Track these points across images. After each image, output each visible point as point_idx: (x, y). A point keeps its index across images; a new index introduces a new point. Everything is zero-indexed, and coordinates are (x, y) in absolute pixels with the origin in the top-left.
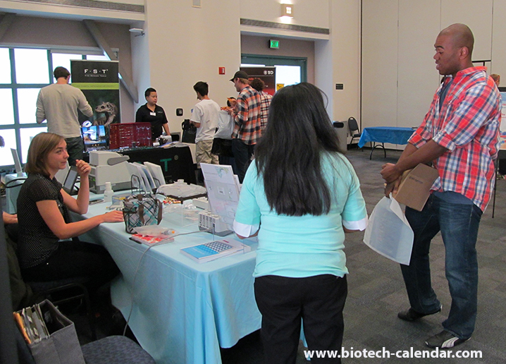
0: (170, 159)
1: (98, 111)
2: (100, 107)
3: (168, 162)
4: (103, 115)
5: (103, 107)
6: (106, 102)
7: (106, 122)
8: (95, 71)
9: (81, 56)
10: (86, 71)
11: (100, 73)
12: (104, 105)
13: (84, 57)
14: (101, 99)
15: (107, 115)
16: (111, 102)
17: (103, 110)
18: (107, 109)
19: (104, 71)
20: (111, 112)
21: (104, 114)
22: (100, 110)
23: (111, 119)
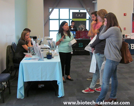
1: (79, 27)
2: (80, 26)
4: (81, 29)
5: (81, 26)
8: (79, 15)
9: (78, 10)
10: (76, 15)
12: (81, 25)
13: (79, 11)
14: (80, 24)
16: (84, 25)
18: (82, 27)
19: (82, 15)
22: (80, 27)
23: (83, 30)
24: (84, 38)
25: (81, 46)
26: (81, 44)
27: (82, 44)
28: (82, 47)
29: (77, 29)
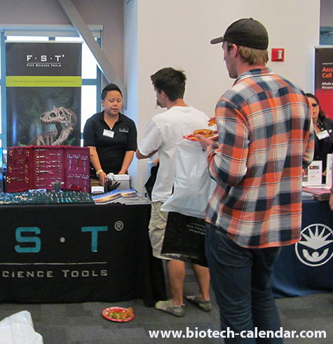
0: (104, 229)
1: (45, 120)
2: (48, 114)
3: (99, 233)
4: (53, 128)
5: (53, 115)
6: (58, 106)
7: (57, 138)
8: (44, 58)
10: (28, 58)
11: (51, 61)
12: (55, 111)
14: (50, 102)
15: (59, 127)
16: (67, 108)
17: (53, 119)
18: (59, 118)
19: (58, 57)
20: (66, 123)
21: (54, 126)
22: (47, 118)
23: (65, 134)
24: (57, 188)
25: (33, 245)
26: (33, 234)
27: (37, 231)
28: (37, 249)
29: (33, 127)
